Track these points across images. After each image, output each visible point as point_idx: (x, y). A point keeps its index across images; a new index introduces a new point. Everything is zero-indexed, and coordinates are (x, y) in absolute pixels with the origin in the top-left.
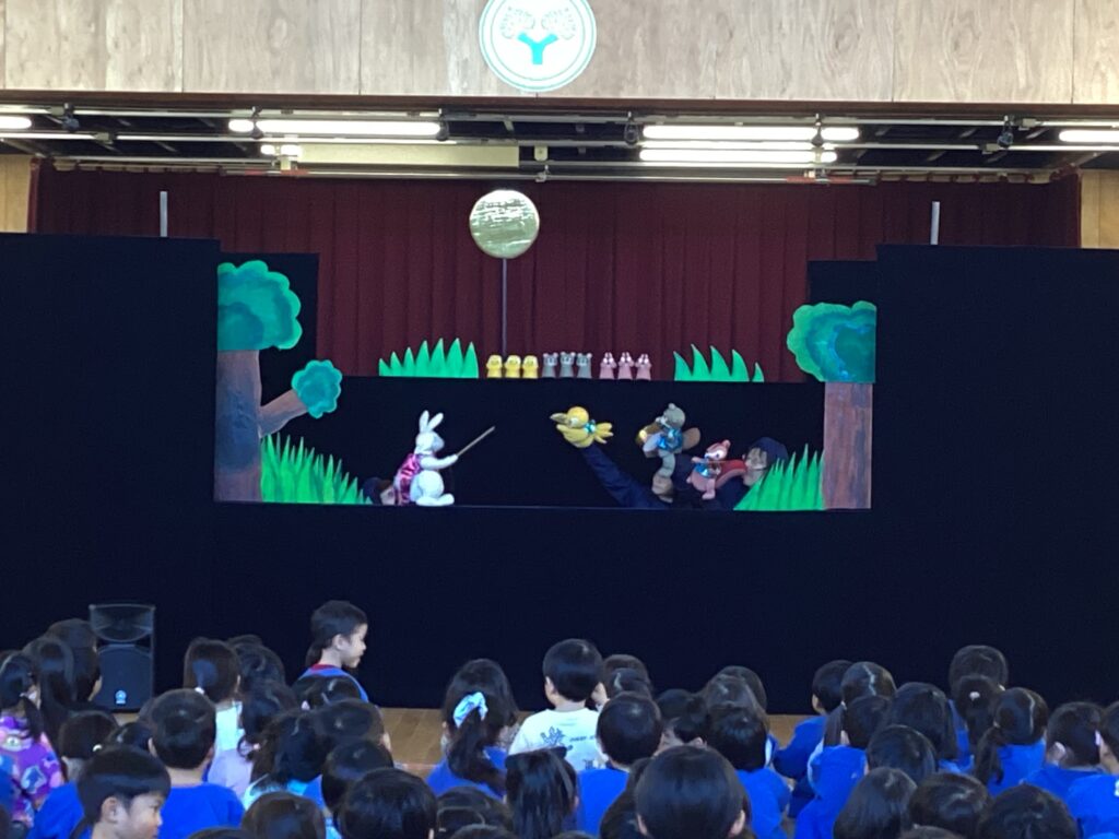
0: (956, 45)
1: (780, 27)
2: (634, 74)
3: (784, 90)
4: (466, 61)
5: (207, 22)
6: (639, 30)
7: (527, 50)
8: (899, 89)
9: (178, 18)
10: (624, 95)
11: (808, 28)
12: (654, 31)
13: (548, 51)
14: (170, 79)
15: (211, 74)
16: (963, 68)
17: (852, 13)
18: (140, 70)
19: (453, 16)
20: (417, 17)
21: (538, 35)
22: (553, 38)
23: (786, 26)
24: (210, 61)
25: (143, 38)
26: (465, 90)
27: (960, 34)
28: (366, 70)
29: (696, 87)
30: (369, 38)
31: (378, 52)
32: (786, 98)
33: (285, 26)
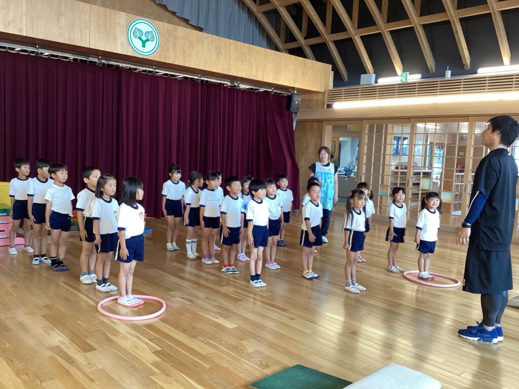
0: (242, 62)
1: (205, 48)
2: (169, 55)
3: (205, 67)
4: (123, 42)
5: (35, 11)
6: (171, 42)
7: (141, 42)
8: (230, 71)
9: (24, 8)
10: (167, 62)
11: (211, 50)
12: (174, 43)
13: (147, 44)
14: (21, 30)
15: (37, 31)
16: (243, 68)
17: (221, 48)
18: (9, 24)
19: (119, 26)
20: (108, 24)
21: (144, 38)
22: (147, 40)
23: (206, 49)
24: (36, 25)
25: (10, 12)
26: (123, 52)
27: (243, 59)
28: (91, 39)
29: (185, 62)
30: (92, 28)
31: (95, 34)
32: (206, 69)
33: (64, 19)
